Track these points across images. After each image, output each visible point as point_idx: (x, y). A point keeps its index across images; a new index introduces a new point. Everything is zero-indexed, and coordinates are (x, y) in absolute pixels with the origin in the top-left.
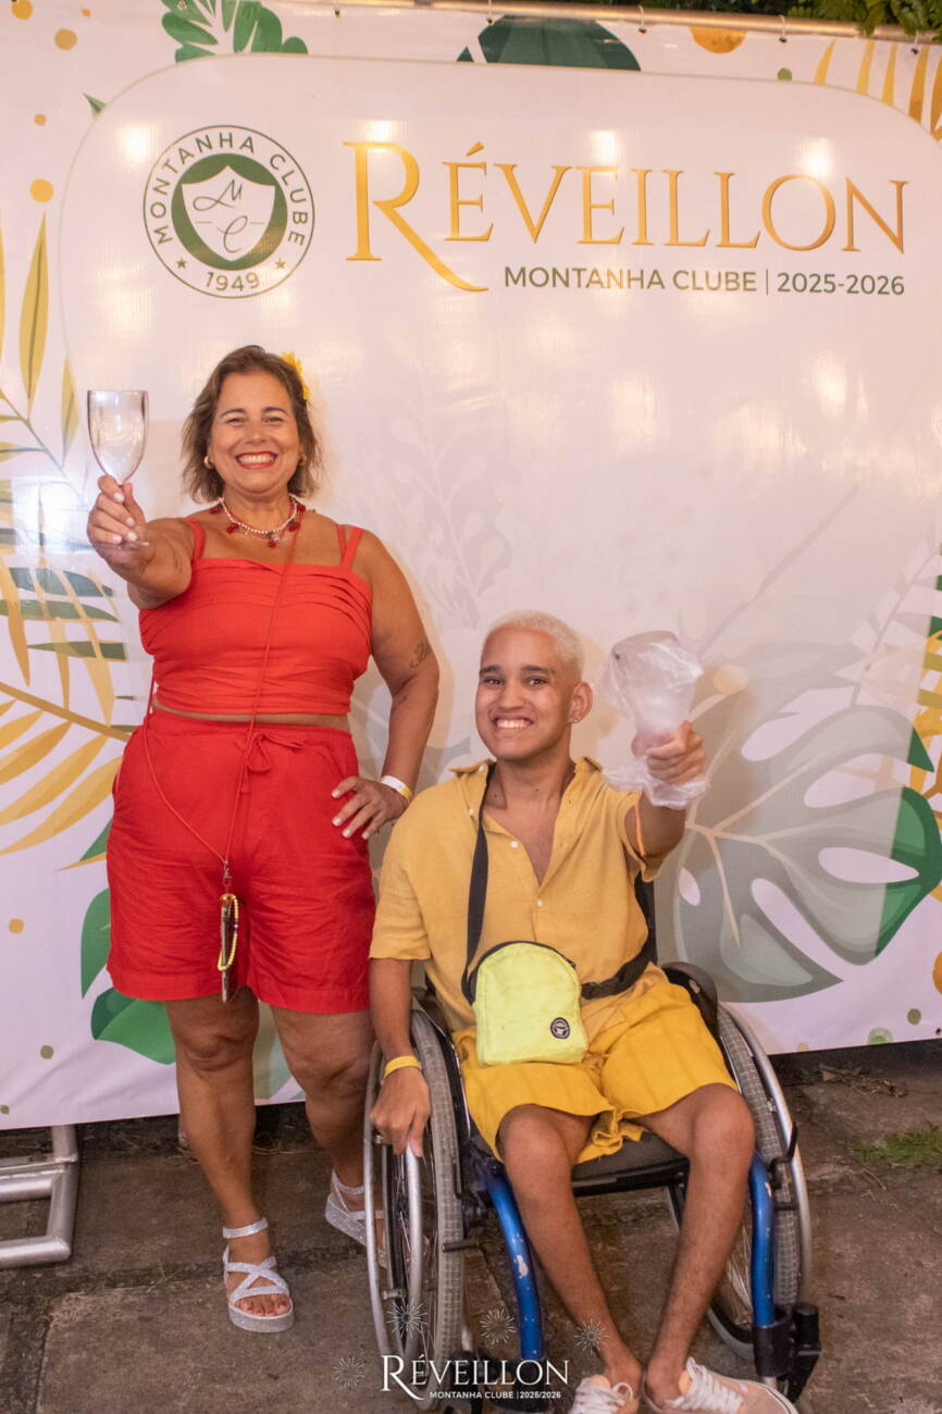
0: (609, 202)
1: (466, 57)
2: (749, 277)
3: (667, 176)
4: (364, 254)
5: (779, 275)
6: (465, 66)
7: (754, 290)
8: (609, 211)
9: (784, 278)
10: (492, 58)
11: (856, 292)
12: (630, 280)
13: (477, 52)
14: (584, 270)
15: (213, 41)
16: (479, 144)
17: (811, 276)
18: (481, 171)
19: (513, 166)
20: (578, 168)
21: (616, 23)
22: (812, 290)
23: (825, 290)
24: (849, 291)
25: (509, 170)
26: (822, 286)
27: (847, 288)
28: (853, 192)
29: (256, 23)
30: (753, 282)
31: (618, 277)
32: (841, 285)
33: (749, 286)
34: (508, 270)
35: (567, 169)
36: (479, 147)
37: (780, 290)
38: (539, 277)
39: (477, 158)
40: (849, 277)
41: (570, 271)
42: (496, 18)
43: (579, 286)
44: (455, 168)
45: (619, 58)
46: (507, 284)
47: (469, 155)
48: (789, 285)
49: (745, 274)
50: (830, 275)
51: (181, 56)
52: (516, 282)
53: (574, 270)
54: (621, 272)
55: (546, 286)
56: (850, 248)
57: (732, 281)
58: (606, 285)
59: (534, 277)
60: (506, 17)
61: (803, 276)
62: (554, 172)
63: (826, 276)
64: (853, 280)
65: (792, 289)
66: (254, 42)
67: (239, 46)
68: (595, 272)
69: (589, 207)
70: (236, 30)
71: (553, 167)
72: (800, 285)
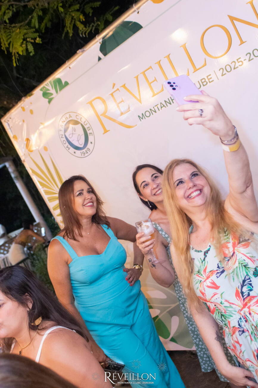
0: (154, 79)
1: (100, 59)
2: (209, 77)
3: (166, 59)
4: (106, 131)
5: (219, 70)
6: (101, 61)
7: (213, 81)
8: (156, 81)
9: (222, 70)
10: (105, 54)
11: (253, 59)
12: (172, 100)
13: (101, 55)
14: (158, 104)
15: (52, 94)
16: (114, 83)
17: (231, 63)
18: (118, 91)
19: (125, 85)
20: (140, 74)
21: (129, 16)
22: (234, 69)
23: (239, 66)
24: (249, 61)
25: (124, 86)
26: (237, 65)
27: (248, 59)
28: (232, 19)
29: (57, 83)
30: (211, 78)
31: (169, 102)
32: (244, 60)
33: (210, 80)
34: (139, 116)
35: (138, 76)
36: (114, 85)
37: (222, 75)
38: (148, 114)
39: (115, 89)
40: (246, 55)
41: (155, 108)
42: (101, 41)
43: (159, 110)
44: (112, 95)
45: (135, 27)
46: (141, 121)
47: (113, 88)
48: (225, 72)
49: (207, 77)
50: (239, 59)
51: (49, 102)
52: (142, 119)
53: (155, 106)
54: (168, 99)
55: (151, 116)
56: (242, 42)
57: (204, 82)
58: (166, 106)
59: (146, 115)
60: (103, 38)
61: (228, 65)
62: (135, 79)
63: (237, 60)
64: (249, 55)
65: (227, 73)
66: (59, 89)
67: (57, 92)
68: (161, 103)
69: (150, 84)
70: (55, 88)
71: (134, 78)
72: (229, 69)
